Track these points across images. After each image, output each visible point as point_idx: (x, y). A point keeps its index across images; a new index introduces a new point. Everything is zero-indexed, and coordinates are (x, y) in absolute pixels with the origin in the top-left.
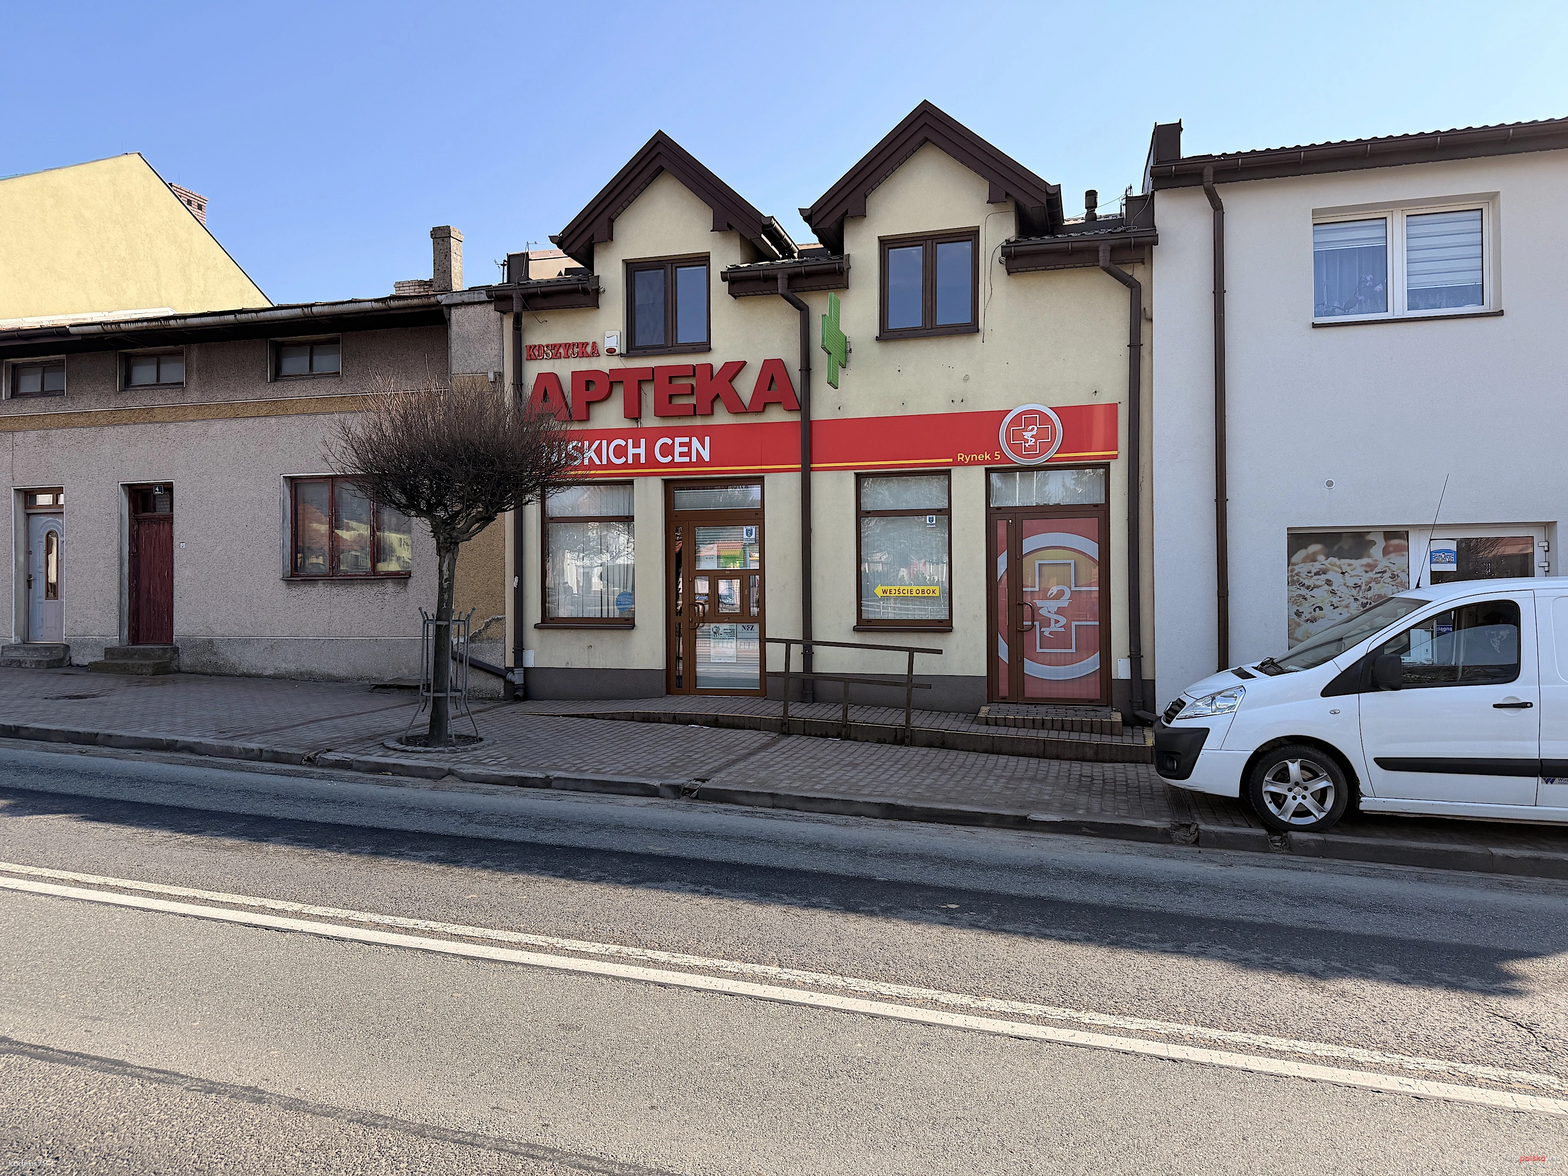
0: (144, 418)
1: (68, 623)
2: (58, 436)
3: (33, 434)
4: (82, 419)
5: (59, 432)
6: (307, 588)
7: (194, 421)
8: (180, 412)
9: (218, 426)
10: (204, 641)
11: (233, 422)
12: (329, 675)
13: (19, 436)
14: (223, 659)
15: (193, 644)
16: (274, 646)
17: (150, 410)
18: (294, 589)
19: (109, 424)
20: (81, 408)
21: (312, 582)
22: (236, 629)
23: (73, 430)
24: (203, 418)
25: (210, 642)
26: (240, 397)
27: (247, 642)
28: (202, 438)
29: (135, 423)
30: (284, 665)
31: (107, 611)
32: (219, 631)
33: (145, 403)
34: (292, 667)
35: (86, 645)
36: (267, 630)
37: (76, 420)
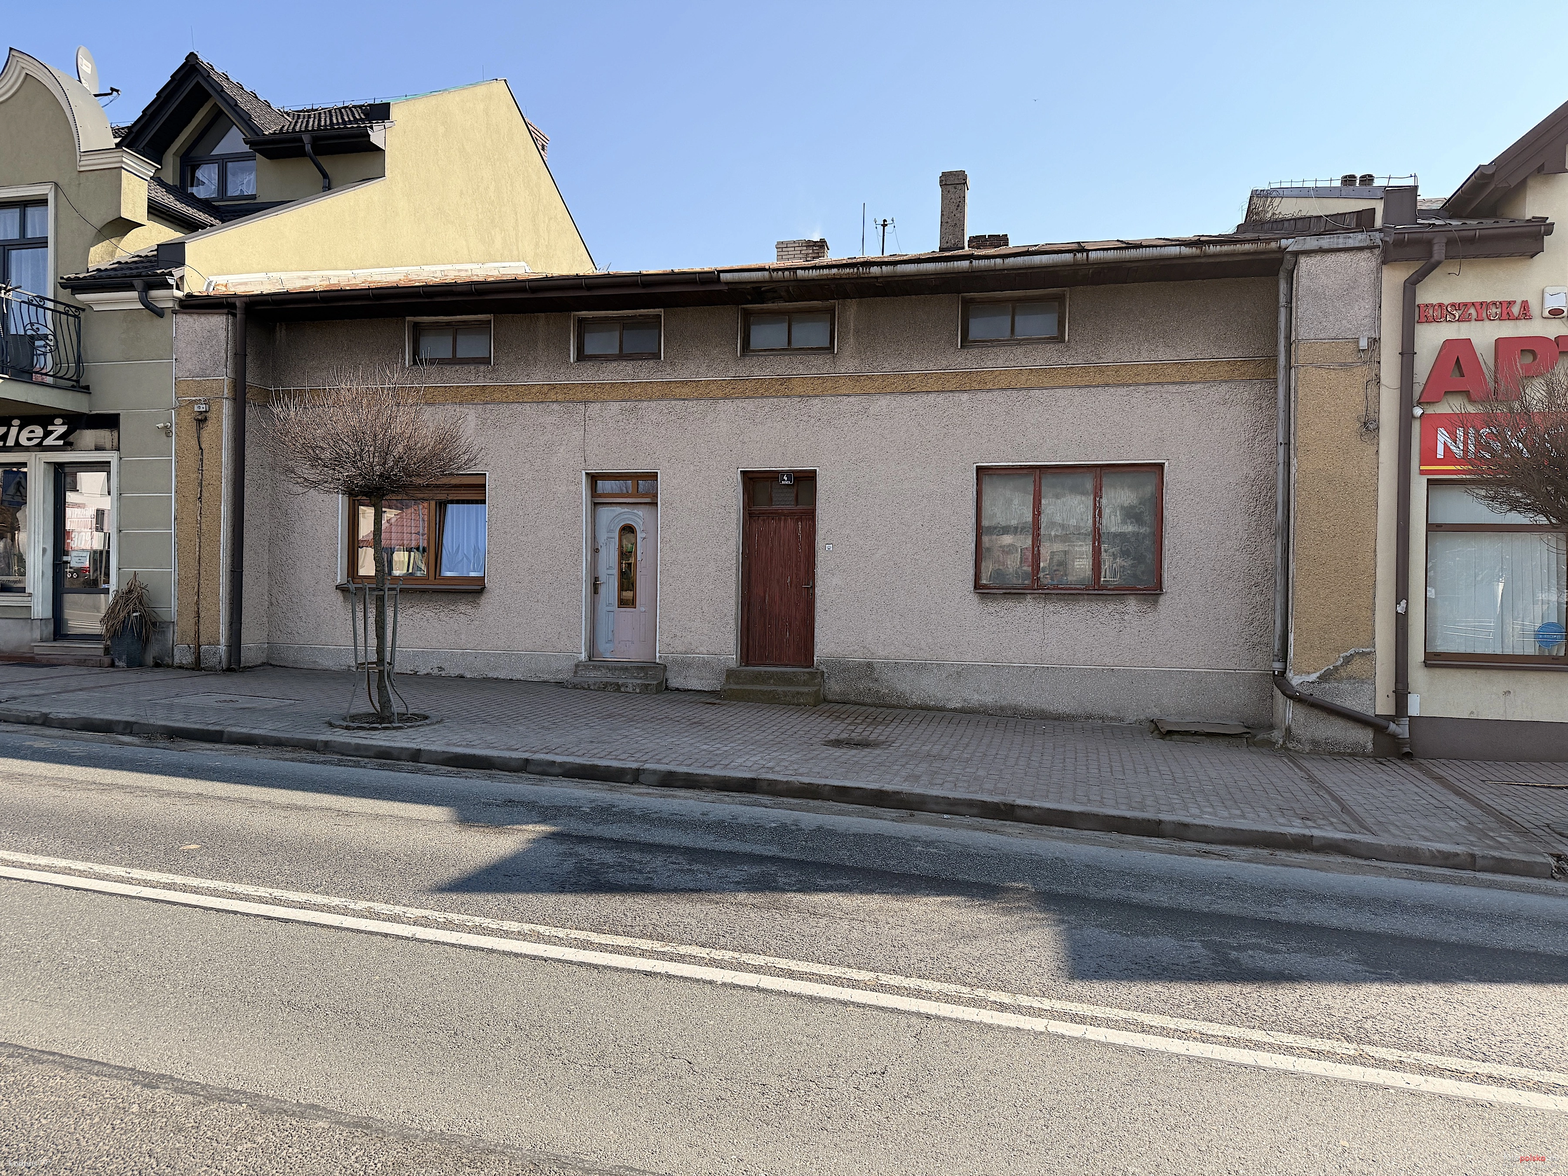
0: (778, 391)
1: (664, 637)
2: (652, 411)
3: (615, 407)
4: (686, 390)
5: (653, 404)
6: (1009, 604)
7: (849, 395)
8: (829, 384)
9: (882, 404)
10: (860, 664)
11: (907, 398)
12: (1043, 711)
13: (594, 408)
14: (887, 687)
15: (842, 667)
16: (961, 673)
17: (785, 381)
18: (990, 604)
19: (726, 398)
20: (684, 374)
21: (1016, 596)
22: (906, 650)
23: (673, 402)
24: (862, 392)
25: (870, 665)
26: (917, 367)
27: (922, 668)
28: (860, 416)
29: (763, 396)
30: (976, 697)
31: (719, 624)
32: (881, 653)
33: (779, 372)
34: (989, 699)
35: (689, 665)
36: (952, 653)
37: (677, 390)
